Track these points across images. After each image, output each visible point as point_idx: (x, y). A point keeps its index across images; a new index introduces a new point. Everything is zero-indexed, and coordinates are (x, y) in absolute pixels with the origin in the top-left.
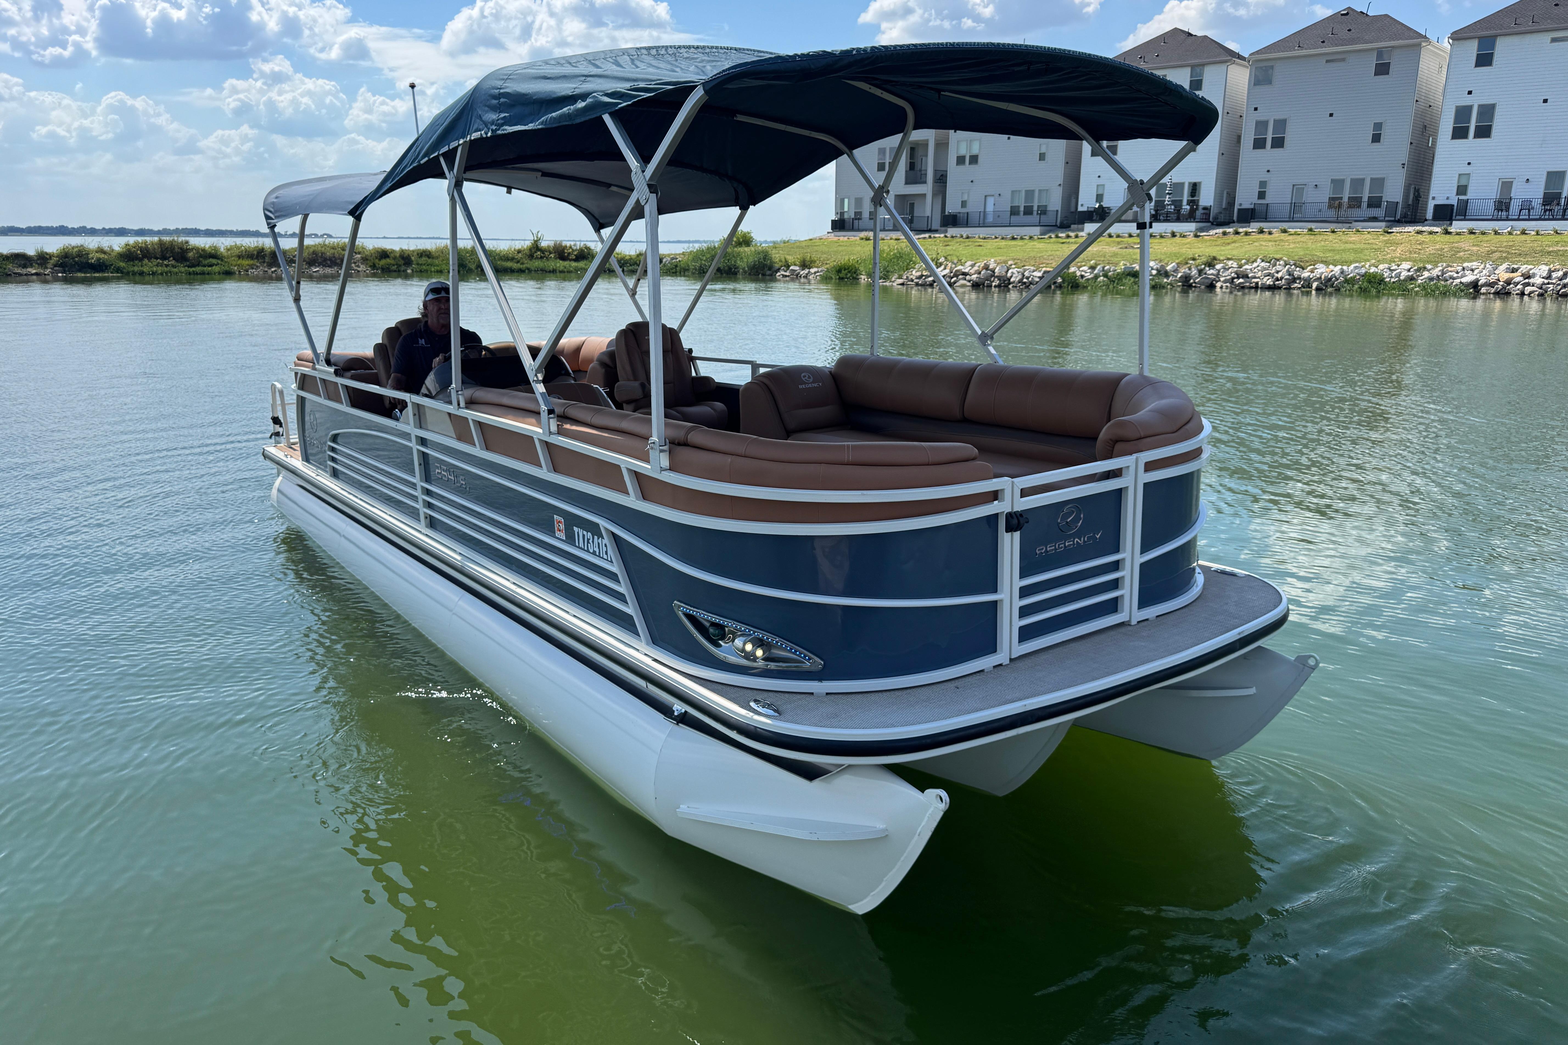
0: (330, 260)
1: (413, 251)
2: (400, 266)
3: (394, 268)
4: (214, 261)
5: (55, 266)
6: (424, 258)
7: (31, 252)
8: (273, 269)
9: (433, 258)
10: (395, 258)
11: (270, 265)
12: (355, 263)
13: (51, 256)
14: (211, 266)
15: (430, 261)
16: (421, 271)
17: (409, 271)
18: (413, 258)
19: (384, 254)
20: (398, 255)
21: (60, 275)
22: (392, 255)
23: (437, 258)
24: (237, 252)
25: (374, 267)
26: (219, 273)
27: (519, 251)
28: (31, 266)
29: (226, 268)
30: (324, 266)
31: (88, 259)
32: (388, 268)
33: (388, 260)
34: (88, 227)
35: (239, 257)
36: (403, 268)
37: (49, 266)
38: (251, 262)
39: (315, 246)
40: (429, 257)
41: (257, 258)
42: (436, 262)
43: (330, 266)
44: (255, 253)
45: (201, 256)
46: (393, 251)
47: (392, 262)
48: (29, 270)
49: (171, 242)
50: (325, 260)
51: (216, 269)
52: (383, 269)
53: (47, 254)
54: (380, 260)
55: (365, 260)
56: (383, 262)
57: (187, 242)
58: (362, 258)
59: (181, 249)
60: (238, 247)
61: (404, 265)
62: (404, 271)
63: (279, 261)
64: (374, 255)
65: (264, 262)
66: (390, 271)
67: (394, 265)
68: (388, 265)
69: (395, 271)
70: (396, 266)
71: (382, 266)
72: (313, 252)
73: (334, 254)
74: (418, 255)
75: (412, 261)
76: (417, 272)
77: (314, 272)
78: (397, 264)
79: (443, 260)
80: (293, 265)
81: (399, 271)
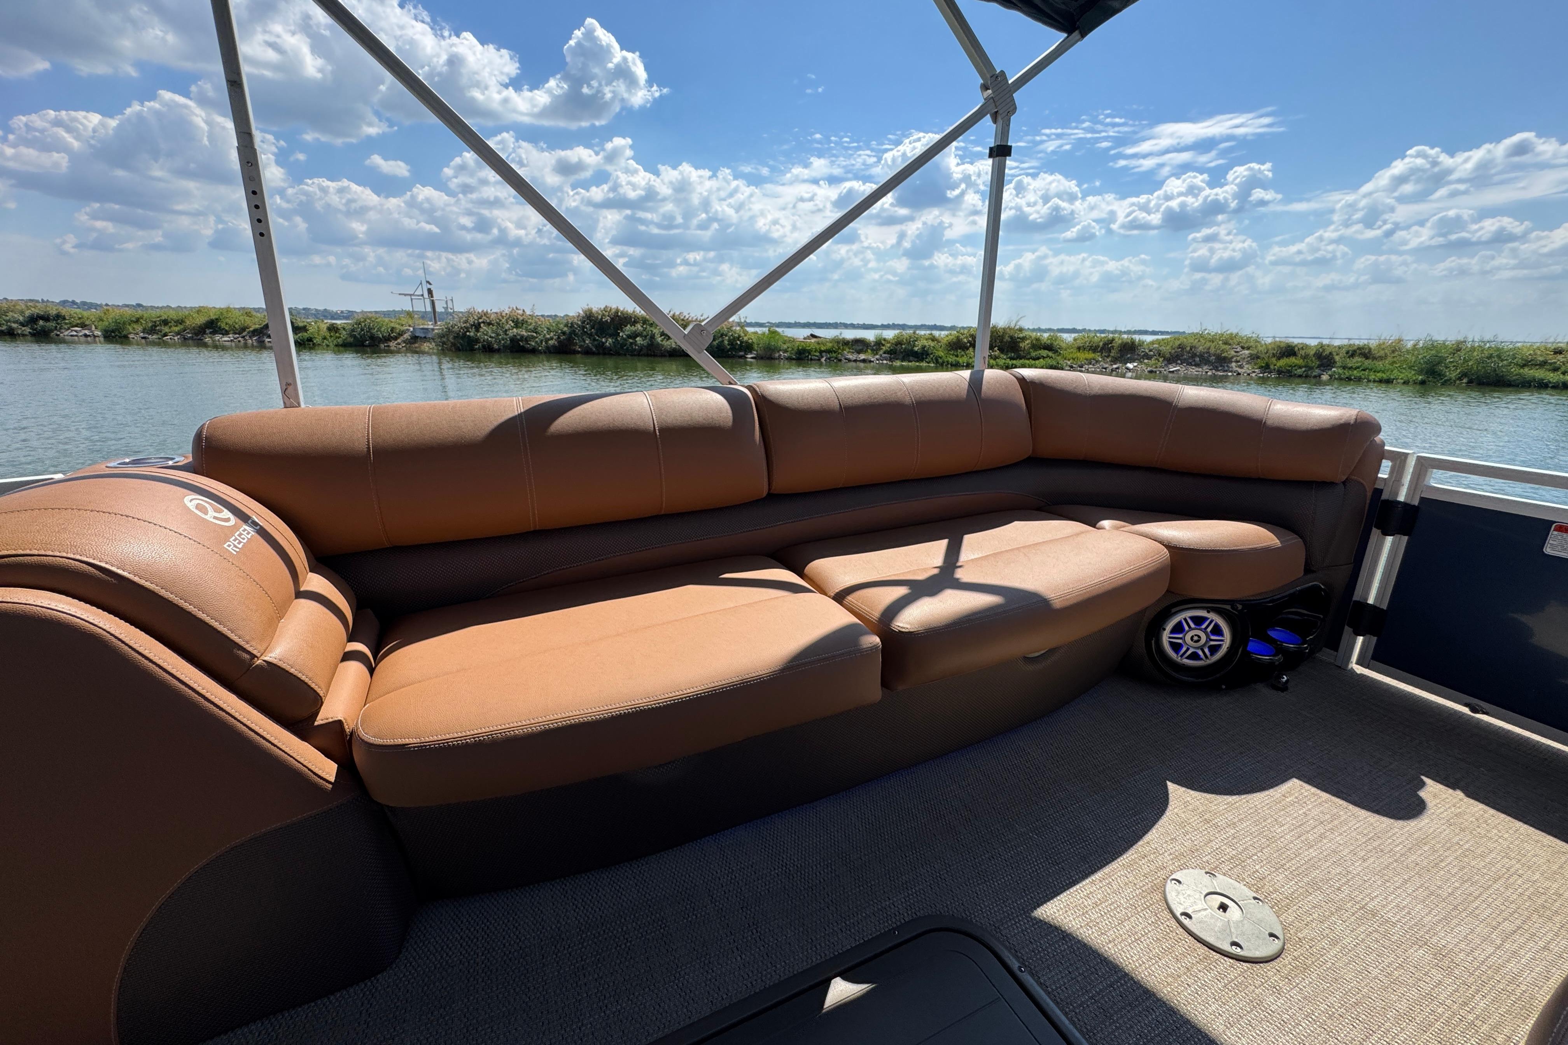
0: (1201, 356)
1: (1340, 347)
2: (1311, 368)
3: (1299, 371)
4: (1044, 353)
5: (885, 353)
6: (1357, 359)
8: (1115, 366)
9: (1374, 358)
10: (1305, 357)
12: (1237, 362)
13: (887, 342)
15: (1367, 363)
16: (1348, 379)
17: (1325, 377)
18: (1337, 357)
19: (1289, 351)
20: (1312, 353)
21: (885, 362)
23: (1381, 358)
25: (1266, 368)
28: (865, 352)
29: (1053, 363)
30: (1190, 364)
31: (914, 346)
32: (1289, 371)
33: (1293, 360)
35: (1079, 348)
36: (1317, 372)
37: (881, 352)
38: (1091, 355)
40: (1367, 358)
41: (1101, 351)
42: (1379, 364)
43: (1197, 365)
44: (1101, 344)
46: (1305, 347)
47: (1299, 362)
48: (861, 355)
50: (1194, 355)
51: (1040, 363)
53: (885, 340)
54: (1279, 359)
55: (1254, 358)
56: (1284, 362)
57: (1023, 329)
58: (1251, 355)
59: (1011, 337)
61: (1317, 368)
62: (1315, 377)
63: (1129, 356)
64: (1271, 352)
65: (1108, 357)
66: (1291, 376)
67: (1300, 367)
68: (1290, 366)
69: (1300, 376)
70: (1304, 369)
71: (1281, 367)
72: (1180, 345)
73: (1209, 348)
74: (1347, 353)
75: (1335, 362)
76: (1340, 379)
77: (1170, 372)
78: (1305, 367)
79: (1394, 362)
80: (1146, 361)
81: (1307, 377)
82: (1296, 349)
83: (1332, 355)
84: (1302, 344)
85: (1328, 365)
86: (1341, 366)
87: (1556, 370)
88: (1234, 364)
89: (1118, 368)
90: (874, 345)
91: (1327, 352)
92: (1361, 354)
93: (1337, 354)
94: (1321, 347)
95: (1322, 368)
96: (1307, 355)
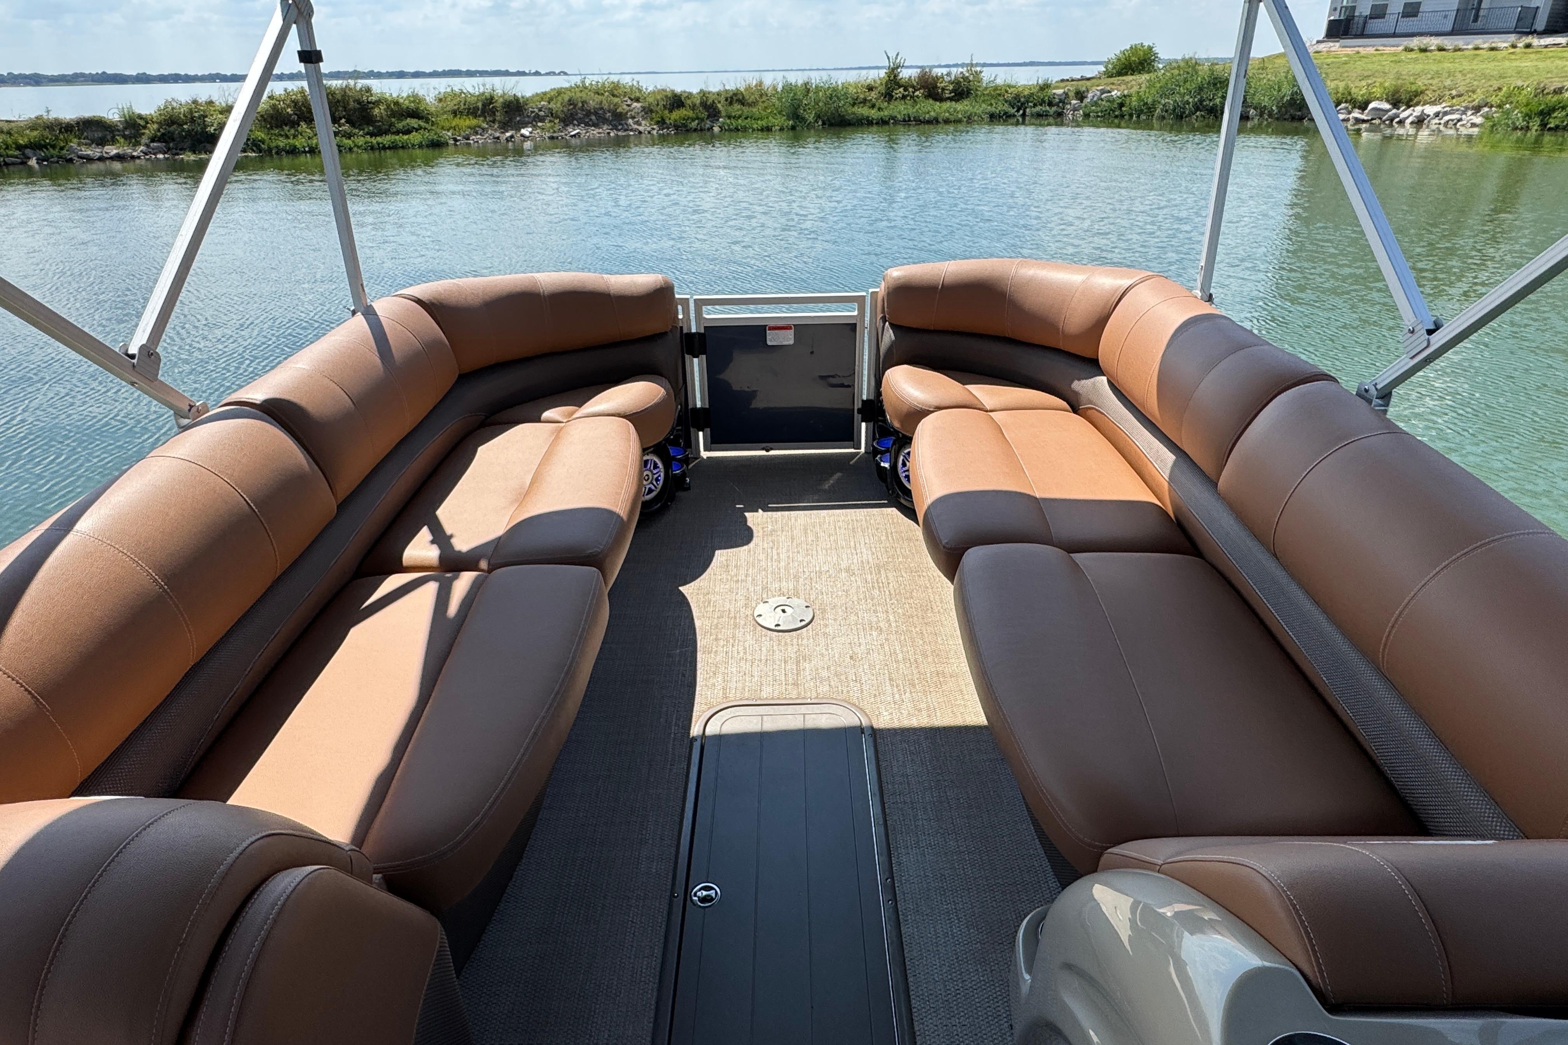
0: (596, 113)
1: (718, 94)
2: (702, 120)
3: (694, 124)
4: (414, 122)
5: (153, 140)
7: (113, 116)
8: (508, 134)
9: (750, 105)
10: (693, 107)
11: (504, 127)
12: (633, 118)
13: (147, 120)
14: (408, 132)
15: (746, 109)
17: (716, 129)
18: (719, 106)
19: (676, 101)
20: (698, 101)
21: (161, 156)
22: (689, 102)
23: (754, 104)
24: (451, 105)
25: (662, 123)
26: (421, 146)
27: (870, 88)
28: (113, 141)
29: (432, 136)
30: (587, 124)
31: (206, 126)
32: (685, 125)
33: (683, 111)
34: (376, 71)
35: (455, 113)
36: (708, 124)
37: (144, 140)
38: (474, 122)
39: (570, 89)
40: (743, 104)
41: (483, 114)
42: (755, 111)
43: (596, 125)
44: (480, 105)
45: (393, 114)
46: (690, 95)
47: (691, 114)
48: (107, 148)
49: (344, 91)
50: (589, 113)
51: (415, 138)
52: (676, 127)
53: (140, 117)
54: (671, 111)
55: (648, 111)
56: (676, 115)
57: (368, 90)
58: (644, 108)
59: (359, 102)
60: (454, 95)
61: (707, 118)
62: (708, 129)
63: (518, 119)
64: (661, 103)
65: (494, 121)
66: (687, 131)
67: (693, 120)
68: (684, 119)
69: (695, 130)
70: (697, 121)
71: (675, 121)
72: (570, 100)
73: (601, 102)
74: (726, 100)
75: (719, 112)
76: (730, 130)
77: (572, 136)
78: (698, 118)
79: (766, 108)
80: (540, 124)
81: (701, 130)
82: (682, 98)
83: (715, 103)
84: (686, 92)
85: (715, 116)
86: (726, 116)
87: (873, 106)
88: (630, 121)
89: (512, 137)
90: (125, 128)
91: (710, 100)
93: (719, 102)
94: (703, 95)
95: (712, 120)
96: (694, 105)
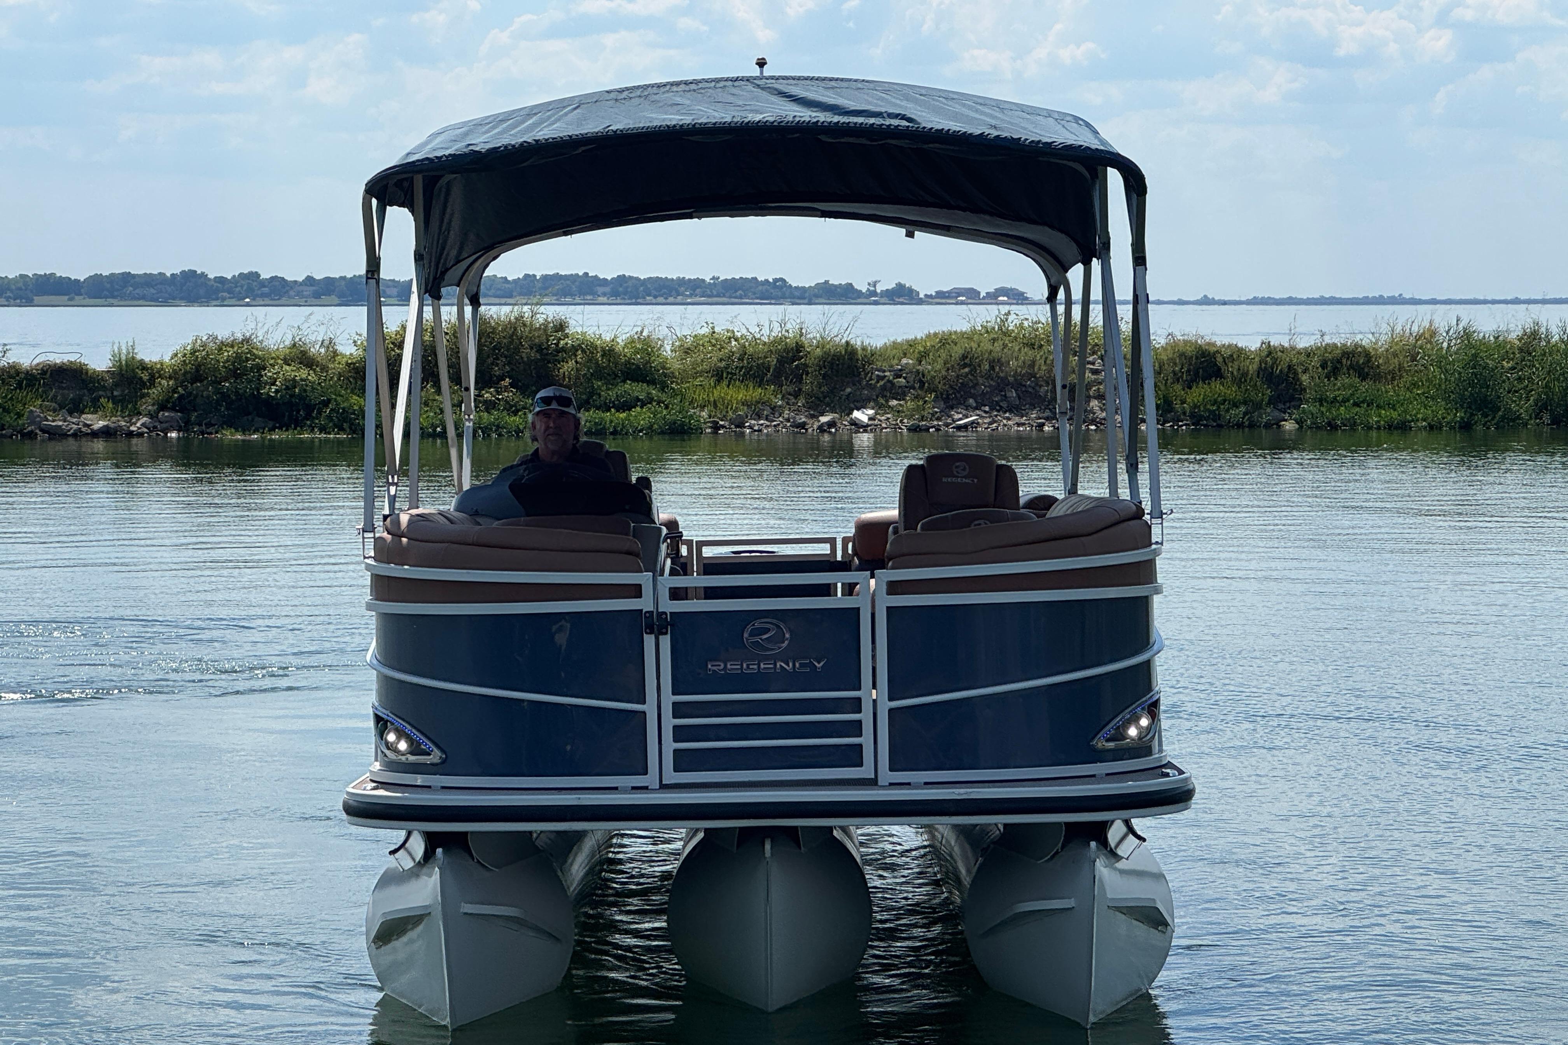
0: (1018, 385)
1: (1308, 353)
2: (1258, 406)
4: (638, 390)
5: (163, 407)
6: (1344, 380)
8: (824, 419)
9: (1377, 378)
10: (1241, 378)
11: (818, 405)
13: (153, 373)
14: (626, 406)
15: (1365, 387)
16: (1332, 427)
17: (1289, 426)
18: (1305, 378)
19: (1205, 365)
20: (1253, 368)
21: (174, 435)
22: (1233, 368)
23: (1393, 376)
24: (714, 358)
28: (96, 407)
29: (674, 415)
31: (260, 384)
32: (1215, 416)
33: (1217, 386)
35: (719, 375)
36: (1268, 414)
37: (146, 405)
38: (755, 393)
39: (968, 336)
40: (1363, 377)
41: (776, 380)
42: (1389, 391)
43: (1015, 409)
44: (773, 361)
45: (599, 373)
46: (1236, 354)
47: (1231, 391)
48: (88, 418)
49: (514, 328)
50: (1002, 385)
51: (641, 416)
52: (1196, 419)
53: (143, 366)
56: (1199, 394)
57: (561, 327)
59: (540, 348)
61: (1269, 403)
62: (1268, 426)
63: (849, 390)
64: (1168, 369)
65: (796, 395)
66: (1220, 426)
67: (1236, 405)
68: (1215, 402)
69: (1240, 426)
70: (1243, 409)
71: (1195, 406)
72: (964, 357)
73: (1033, 363)
74: (1324, 366)
75: (1303, 389)
76: (1319, 430)
77: (959, 428)
78: (1245, 403)
79: (1415, 385)
80: (894, 403)
81: (1252, 426)
82: (1219, 359)
83: (1296, 373)
84: (1230, 346)
85: (1292, 399)
86: (1315, 400)
88: (1094, 403)
89: (832, 424)
90: (116, 385)
91: (1283, 366)
92: (1351, 367)
93: (1304, 372)
94: (1270, 353)
95: (1281, 406)
96: (1245, 374)
